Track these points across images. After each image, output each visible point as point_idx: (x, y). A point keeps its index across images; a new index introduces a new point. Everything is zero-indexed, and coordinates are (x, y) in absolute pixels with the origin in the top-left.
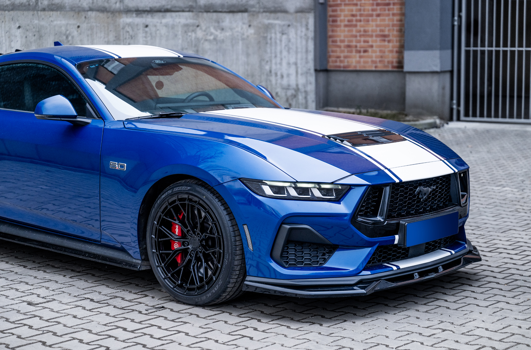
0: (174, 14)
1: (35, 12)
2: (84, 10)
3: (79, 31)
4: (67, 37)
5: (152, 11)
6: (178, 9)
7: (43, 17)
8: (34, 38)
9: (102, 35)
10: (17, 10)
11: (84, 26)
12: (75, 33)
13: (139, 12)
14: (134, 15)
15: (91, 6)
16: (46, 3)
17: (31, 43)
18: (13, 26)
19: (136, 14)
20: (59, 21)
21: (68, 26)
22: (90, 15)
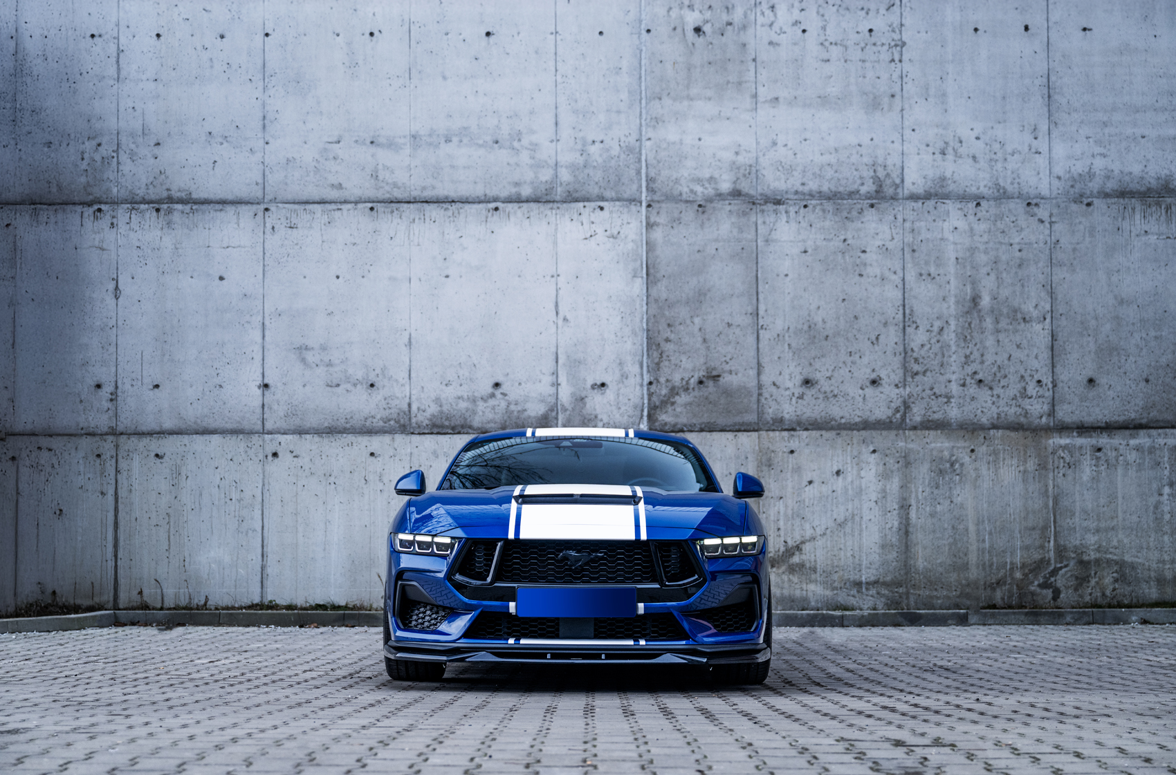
0: (1154, 432)
1: (901, 432)
2: (982, 428)
3: (973, 457)
4: (952, 465)
5: (1109, 428)
6: (1162, 424)
7: (913, 437)
8: (897, 466)
9: (1015, 461)
10: (871, 429)
11: (982, 449)
12: (967, 459)
13: (1083, 429)
14: (1075, 434)
15: (995, 422)
16: (918, 419)
17: (892, 472)
18: (864, 450)
19: (1078, 432)
20: (939, 443)
21: (955, 450)
22: (994, 435)
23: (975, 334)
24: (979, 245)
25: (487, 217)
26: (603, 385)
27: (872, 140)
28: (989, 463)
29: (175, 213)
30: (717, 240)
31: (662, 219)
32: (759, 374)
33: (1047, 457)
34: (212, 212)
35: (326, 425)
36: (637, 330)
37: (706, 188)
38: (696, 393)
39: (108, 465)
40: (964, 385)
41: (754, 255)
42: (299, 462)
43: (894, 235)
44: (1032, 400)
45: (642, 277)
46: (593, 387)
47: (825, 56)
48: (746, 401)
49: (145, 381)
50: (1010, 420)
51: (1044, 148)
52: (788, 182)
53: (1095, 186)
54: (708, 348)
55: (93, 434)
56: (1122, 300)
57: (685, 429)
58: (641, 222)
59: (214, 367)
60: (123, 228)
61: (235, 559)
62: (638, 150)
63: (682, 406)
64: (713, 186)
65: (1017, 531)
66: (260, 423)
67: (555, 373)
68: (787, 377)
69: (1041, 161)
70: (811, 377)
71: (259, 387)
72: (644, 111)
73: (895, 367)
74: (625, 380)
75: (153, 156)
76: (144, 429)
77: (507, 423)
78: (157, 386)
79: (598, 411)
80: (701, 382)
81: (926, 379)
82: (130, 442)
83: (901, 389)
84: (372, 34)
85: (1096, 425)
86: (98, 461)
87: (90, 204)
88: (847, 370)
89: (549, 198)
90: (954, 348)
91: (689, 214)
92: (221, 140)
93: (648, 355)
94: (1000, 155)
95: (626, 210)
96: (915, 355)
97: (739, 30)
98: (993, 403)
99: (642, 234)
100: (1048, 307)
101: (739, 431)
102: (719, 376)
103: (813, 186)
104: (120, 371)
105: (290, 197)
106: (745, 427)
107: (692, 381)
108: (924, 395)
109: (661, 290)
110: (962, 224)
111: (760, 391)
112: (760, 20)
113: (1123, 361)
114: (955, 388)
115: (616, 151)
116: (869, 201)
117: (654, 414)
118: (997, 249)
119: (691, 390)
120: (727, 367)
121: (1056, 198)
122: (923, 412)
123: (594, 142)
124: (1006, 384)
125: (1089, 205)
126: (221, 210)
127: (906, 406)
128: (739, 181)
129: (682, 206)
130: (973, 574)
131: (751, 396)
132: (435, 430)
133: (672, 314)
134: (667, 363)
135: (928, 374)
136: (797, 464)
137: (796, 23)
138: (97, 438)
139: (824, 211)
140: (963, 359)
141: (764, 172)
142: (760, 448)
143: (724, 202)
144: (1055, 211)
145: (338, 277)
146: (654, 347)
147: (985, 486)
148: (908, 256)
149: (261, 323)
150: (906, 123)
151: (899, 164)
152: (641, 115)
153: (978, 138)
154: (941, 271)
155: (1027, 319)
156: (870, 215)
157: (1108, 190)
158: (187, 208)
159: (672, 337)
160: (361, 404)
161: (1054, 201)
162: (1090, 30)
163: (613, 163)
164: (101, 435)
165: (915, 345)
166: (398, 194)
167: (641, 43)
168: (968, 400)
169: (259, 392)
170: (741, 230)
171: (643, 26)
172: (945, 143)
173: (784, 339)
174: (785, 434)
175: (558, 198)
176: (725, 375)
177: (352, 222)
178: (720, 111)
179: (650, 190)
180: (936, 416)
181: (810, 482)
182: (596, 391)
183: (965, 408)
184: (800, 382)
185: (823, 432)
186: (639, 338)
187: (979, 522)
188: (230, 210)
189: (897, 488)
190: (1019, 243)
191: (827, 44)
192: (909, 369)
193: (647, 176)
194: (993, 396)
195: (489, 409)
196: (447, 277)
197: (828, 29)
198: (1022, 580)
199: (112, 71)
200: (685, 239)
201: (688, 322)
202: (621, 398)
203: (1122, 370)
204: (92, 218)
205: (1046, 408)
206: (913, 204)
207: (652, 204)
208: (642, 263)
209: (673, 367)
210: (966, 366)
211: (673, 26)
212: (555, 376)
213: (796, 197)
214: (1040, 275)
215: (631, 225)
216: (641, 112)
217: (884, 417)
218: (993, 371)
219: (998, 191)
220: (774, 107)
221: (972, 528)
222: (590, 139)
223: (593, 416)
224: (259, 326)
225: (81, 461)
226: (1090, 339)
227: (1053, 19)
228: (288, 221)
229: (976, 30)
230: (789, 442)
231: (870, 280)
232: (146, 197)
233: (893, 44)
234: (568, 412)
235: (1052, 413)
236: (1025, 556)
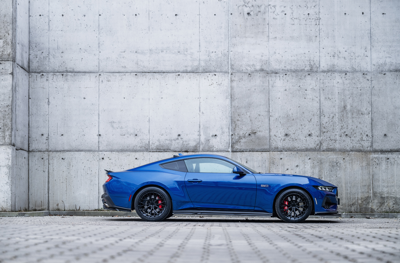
1: (319, 152)
2: (347, 151)
3: (344, 161)
4: (337, 164)
5: (391, 151)
7: (323, 154)
8: (317, 164)
9: (359, 163)
10: (308, 151)
11: (347, 159)
12: (342, 161)
13: (382, 152)
14: (380, 153)
15: (352, 149)
16: (325, 148)
17: (316, 166)
18: (306, 158)
19: (381, 153)
20: (332, 156)
21: (338, 159)
22: (351, 153)
23: (345, 119)
24: (346, 88)
25: (176, 78)
26: (216, 135)
27: (309, 52)
28: (349, 163)
29: (69, 76)
30: (255, 86)
31: (236, 79)
32: (270, 132)
33: (370, 161)
34: (81, 75)
35: (120, 148)
36: (228, 117)
37: (251, 68)
38: (248, 138)
39: (46, 162)
40: (341, 136)
41: (268, 91)
42: (111, 161)
43: (317, 85)
44: (364, 141)
45: (229, 99)
46: (212, 136)
47: (293, 23)
48: (265, 141)
49: (58, 133)
50: (357, 148)
51: (369, 55)
52: (280, 66)
53: (386, 68)
54: (252, 123)
55: (41, 151)
56: (396, 107)
57: (244, 151)
58: (229, 79)
59: (82, 129)
60: (51, 81)
61: (89, 194)
62: (228, 55)
63: (243, 143)
64: (254, 67)
65: (359, 187)
66: (98, 148)
67: (199, 131)
68: (280, 133)
69: (368, 59)
70: (288, 133)
71: (97, 136)
72: (230, 42)
73: (317, 130)
74: (223, 134)
75: (61, 56)
76: (58, 149)
77: (183, 148)
78: (62, 135)
79: (214, 144)
80: (250, 135)
81: (327, 134)
82: (53, 154)
83: (319, 137)
84: (136, 15)
85: (387, 150)
86: (42, 160)
87: (39, 73)
88: (300, 131)
89: (197, 71)
90: (337, 124)
91: (246, 77)
92: (84, 51)
93: (231, 125)
94: (353, 57)
95: (224, 75)
96: (324, 126)
97: (263, 14)
98: (351, 142)
99: (229, 84)
100: (370, 109)
101: (263, 151)
102: (256, 133)
103: (288, 67)
104: (50, 130)
105: (108, 71)
106: (265, 150)
107: (247, 134)
108: (327, 139)
109: (236, 103)
110: (340, 81)
111: (270, 138)
112: (270, 10)
113: (396, 128)
114: (338, 137)
115: (220, 55)
116: (308, 73)
117: (233, 146)
118: (353, 90)
119: (246, 137)
120: (259, 130)
121: (373, 72)
122: (327, 145)
123: (212, 52)
124: (356, 136)
125: (384, 74)
126: (84, 75)
127: (321, 144)
128: (263, 66)
129: (243, 74)
130: (344, 201)
131: (267, 140)
132: (158, 151)
133: (240, 111)
134: (238, 128)
135: (329, 132)
136: (283, 163)
137: (283, 11)
138: (42, 153)
139: (292, 76)
140: (341, 127)
141: (271, 63)
142: (270, 157)
143: (257, 73)
144: (373, 76)
145: (124, 98)
146: (233, 123)
147: (348, 171)
148: (321, 92)
149: (98, 114)
150: (321, 46)
151: (318, 60)
152: (229, 43)
153: (346, 51)
154: (333, 97)
155: (363, 114)
156: (308, 77)
157: (391, 69)
158: (73, 74)
159: (240, 119)
160: (133, 142)
161: (372, 73)
162: (385, 14)
163: (219, 59)
164: (44, 151)
165: (324, 122)
166: (145, 70)
167: (229, 18)
168: (342, 141)
169: (97, 137)
170: (263, 83)
171: (229, 12)
172: (334, 53)
173: (278, 120)
174: (279, 152)
175: (200, 71)
176: (258, 132)
177: (130, 79)
178: (256, 42)
179: (232, 69)
180: (331, 147)
181: (287, 169)
182: (213, 137)
183: (341, 144)
184: (284, 135)
185: (292, 152)
186: (228, 119)
187: (346, 183)
188: (87, 74)
189: (318, 172)
190: (360, 88)
191: (293, 19)
192: (322, 131)
193: (231, 64)
194: (351, 140)
195: (176, 144)
196: (162, 98)
197: (294, 13)
198: (361, 203)
199: (47, 27)
200: (244, 86)
201: (245, 114)
202: (222, 140)
203: (396, 132)
204: (40, 78)
205: (370, 144)
206: (323, 74)
207: (233, 73)
208: (229, 94)
209: (240, 129)
210: (341, 130)
211: (240, 12)
212: (199, 132)
213: (282, 71)
214: (368, 99)
215: (225, 80)
216: (229, 42)
217: (313, 147)
218: (351, 131)
219: (353, 69)
220: (275, 40)
221: (344, 185)
222: (211, 52)
223: (212, 146)
224: (98, 115)
225: (36, 160)
226: (385, 120)
227: (372, 10)
228: (107, 79)
229: (345, 14)
230: (280, 156)
231: (308, 100)
232: (58, 70)
233: (316, 19)
234: (204, 145)
235: (372, 146)
236: (362, 195)
